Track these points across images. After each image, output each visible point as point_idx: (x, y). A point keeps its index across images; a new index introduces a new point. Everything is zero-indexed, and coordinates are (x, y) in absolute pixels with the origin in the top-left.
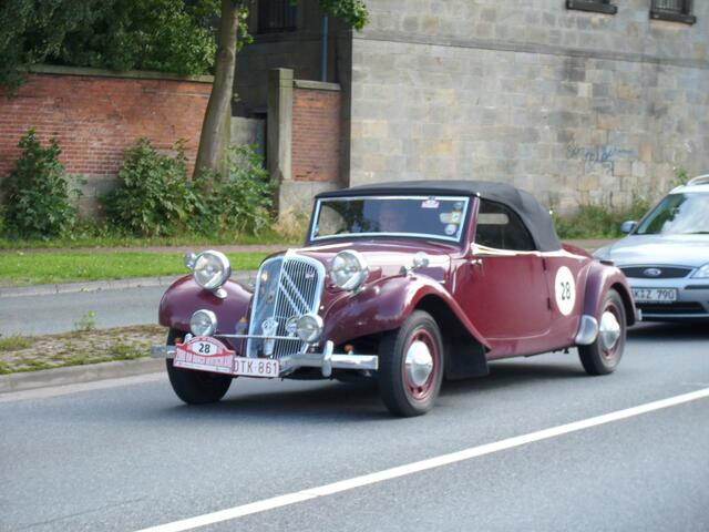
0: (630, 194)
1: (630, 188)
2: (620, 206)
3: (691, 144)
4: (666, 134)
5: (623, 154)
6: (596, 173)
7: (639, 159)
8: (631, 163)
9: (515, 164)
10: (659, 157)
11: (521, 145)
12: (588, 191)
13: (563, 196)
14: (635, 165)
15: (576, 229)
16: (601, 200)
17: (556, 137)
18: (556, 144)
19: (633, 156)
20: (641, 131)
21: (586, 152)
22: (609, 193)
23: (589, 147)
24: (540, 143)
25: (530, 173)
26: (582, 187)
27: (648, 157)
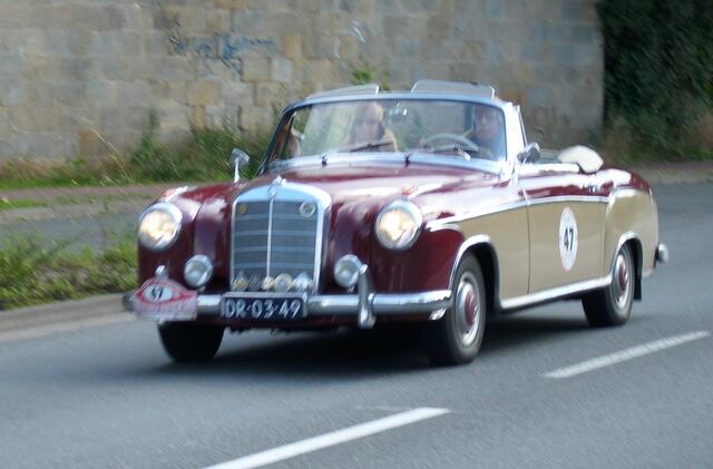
0: (270, 109)
1: (268, 101)
2: (254, 128)
3: (365, 29)
4: (324, 13)
5: (257, 47)
6: (214, 78)
7: (283, 54)
8: (270, 60)
9: (87, 64)
10: (314, 51)
11: (96, 35)
12: (203, 107)
13: (164, 114)
14: (276, 63)
15: (186, 165)
16: (224, 118)
17: (150, 20)
18: (152, 32)
19: (272, 48)
20: (284, 10)
21: (198, 43)
22: (236, 108)
23: (204, 36)
24: (125, 31)
25: (112, 79)
26: (193, 100)
27: (296, 51)
